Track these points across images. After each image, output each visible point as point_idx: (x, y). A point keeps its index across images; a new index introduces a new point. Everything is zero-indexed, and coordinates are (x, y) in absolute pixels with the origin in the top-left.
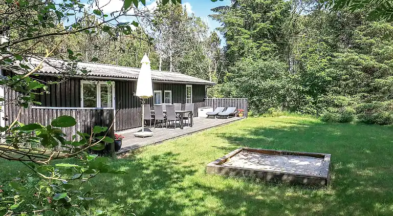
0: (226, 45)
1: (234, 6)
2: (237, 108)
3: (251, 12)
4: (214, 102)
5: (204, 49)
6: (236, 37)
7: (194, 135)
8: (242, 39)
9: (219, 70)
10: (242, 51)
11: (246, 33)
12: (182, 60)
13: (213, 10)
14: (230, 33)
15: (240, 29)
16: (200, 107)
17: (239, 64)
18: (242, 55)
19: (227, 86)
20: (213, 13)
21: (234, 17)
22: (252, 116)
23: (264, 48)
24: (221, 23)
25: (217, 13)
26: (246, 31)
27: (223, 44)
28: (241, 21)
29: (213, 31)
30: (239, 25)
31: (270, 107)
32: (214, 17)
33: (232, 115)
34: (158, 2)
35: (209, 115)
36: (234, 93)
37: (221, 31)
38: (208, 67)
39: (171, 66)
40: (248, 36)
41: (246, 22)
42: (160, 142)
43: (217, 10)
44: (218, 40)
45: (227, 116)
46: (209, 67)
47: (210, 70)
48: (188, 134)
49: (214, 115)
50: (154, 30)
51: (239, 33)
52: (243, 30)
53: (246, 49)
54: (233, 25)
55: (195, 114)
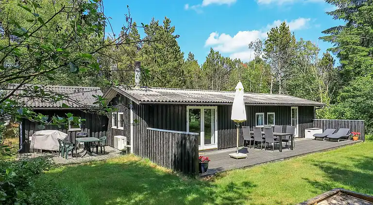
0: (340, 65)
1: (349, 25)
2: (351, 130)
3: (370, 27)
4: (323, 123)
5: (314, 71)
6: (350, 56)
7: (291, 160)
8: (357, 58)
9: (331, 90)
10: (358, 70)
11: (363, 51)
12: (290, 82)
13: (325, 32)
14: (343, 52)
15: (355, 47)
16: (307, 128)
17: (355, 83)
18: (358, 73)
19: (340, 107)
20: (324, 35)
21: (349, 36)
24: (333, 44)
25: (330, 35)
26: (364, 48)
27: (337, 63)
28: (358, 39)
29: (325, 53)
30: (354, 43)
32: (325, 39)
33: (343, 138)
34: (269, 33)
35: (316, 137)
36: (348, 114)
37: (333, 52)
38: (318, 88)
39: (280, 88)
40: (366, 54)
41: (363, 39)
42: (250, 166)
43: (328, 32)
44: (332, 61)
45: (338, 139)
46: (320, 88)
47: (321, 90)
48: (285, 158)
49: (323, 138)
50: (266, 58)
51: (354, 51)
52: (360, 48)
53: (363, 67)
54: (348, 44)
55: (302, 135)
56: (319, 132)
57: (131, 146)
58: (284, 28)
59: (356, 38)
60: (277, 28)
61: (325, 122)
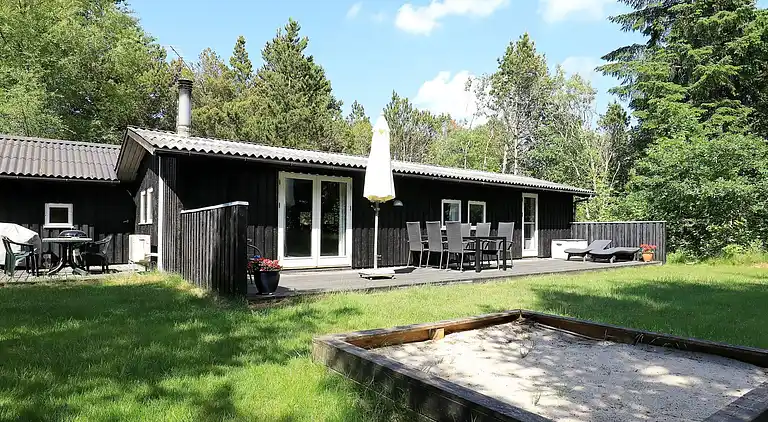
1: (651, 43)
3: (688, 46)
4: (589, 230)
9: (613, 169)
11: (676, 92)
13: (606, 58)
15: (659, 83)
16: (557, 238)
20: (607, 63)
22: (681, 261)
23: (721, 116)
24: (622, 80)
25: (615, 62)
26: (678, 87)
28: (666, 70)
30: (659, 76)
31: (727, 243)
32: (605, 71)
34: (501, 59)
35: (570, 255)
40: (681, 97)
41: (677, 69)
43: (613, 56)
46: (593, 165)
51: (659, 93)
52: (671, 86)
54: (648, 78)
55: (546, 252)
56: (581, 246)
57: (159, 255)
58: (525, 44)
59: (664, 68)
60: (511, 44)
61: (592, 226)
